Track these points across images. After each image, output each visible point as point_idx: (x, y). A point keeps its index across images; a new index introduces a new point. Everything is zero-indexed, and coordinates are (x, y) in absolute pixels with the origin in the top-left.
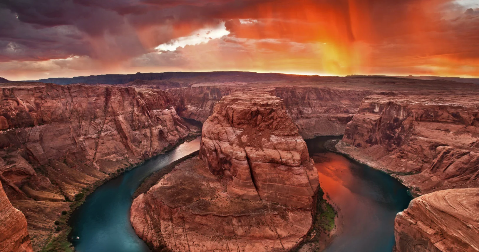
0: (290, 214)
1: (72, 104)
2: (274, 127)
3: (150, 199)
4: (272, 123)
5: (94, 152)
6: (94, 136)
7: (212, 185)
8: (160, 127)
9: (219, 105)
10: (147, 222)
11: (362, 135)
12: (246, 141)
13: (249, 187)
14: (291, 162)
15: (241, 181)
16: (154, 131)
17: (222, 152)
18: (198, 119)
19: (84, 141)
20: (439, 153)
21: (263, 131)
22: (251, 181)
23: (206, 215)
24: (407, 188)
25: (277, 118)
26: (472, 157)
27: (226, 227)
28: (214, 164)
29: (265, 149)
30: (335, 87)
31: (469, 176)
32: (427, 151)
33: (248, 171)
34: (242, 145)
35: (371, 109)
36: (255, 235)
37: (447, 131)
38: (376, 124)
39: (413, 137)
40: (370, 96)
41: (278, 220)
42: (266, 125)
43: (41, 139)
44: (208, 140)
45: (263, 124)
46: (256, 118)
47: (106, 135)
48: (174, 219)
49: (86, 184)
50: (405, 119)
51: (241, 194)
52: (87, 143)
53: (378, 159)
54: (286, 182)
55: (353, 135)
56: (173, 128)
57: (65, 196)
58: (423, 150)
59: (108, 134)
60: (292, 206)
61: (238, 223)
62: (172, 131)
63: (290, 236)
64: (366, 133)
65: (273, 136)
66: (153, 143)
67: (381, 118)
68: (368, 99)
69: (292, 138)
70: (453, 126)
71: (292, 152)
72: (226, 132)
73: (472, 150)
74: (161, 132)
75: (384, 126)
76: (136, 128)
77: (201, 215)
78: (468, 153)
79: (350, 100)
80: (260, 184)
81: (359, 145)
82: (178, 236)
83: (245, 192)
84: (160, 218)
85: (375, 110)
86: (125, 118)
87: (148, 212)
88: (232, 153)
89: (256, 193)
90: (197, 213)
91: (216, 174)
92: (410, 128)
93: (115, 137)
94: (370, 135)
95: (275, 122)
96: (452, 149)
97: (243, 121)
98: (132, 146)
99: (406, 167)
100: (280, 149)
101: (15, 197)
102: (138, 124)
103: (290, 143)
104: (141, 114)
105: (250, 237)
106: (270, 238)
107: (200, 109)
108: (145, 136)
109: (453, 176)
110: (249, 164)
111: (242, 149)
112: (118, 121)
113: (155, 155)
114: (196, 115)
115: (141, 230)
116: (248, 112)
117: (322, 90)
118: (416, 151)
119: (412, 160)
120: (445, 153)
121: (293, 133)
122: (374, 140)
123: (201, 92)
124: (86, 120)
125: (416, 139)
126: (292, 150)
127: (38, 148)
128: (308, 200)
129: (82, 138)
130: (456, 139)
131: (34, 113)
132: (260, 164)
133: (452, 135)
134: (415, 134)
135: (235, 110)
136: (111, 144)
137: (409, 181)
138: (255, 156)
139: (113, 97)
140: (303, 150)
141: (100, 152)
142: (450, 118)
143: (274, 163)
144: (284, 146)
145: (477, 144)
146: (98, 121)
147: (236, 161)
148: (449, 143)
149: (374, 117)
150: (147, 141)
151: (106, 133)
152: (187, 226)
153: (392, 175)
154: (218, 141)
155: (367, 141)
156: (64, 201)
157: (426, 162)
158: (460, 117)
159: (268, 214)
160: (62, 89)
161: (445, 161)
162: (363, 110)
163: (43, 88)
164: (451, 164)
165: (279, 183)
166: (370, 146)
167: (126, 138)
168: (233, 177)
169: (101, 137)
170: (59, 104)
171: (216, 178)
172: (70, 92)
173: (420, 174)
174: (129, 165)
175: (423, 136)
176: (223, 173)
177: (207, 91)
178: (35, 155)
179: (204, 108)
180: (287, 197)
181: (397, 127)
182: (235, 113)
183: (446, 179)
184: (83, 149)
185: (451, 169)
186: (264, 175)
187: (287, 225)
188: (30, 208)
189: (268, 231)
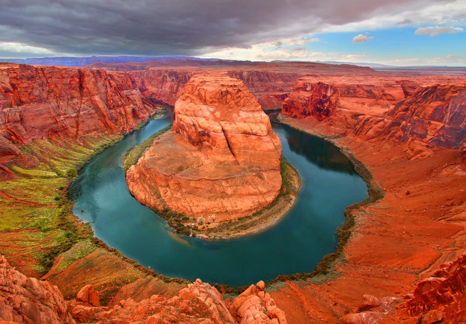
0: (265, 175)
1: (48, 85)
2: (242, 104)
3: (143, 170)
4: (240, 101)
5: (76, 130)
6: (74, 115)
7: (195, 154)
8: (132, 105)
9: (189, 86)
10: (146, 190)
11: (298, 109)
12: (219, 117)
13: (228, 154)
14: (260, 132)
15: (220, 150)
16: (128, 109)
17: (200, 127)
18: (160, 99)
19: (64, 120)
20: (361, 121)
21: (232, 107)
22: (229, 149)
23: (199, 180)
24: (339, 149)
25: (243, 97)
26: (386, 123)
27: (218, 189)
28: (194, 137)
29: (237, 123)
30: (271, 70)
31: (384, 137)
32: (350, 120)
33: (225, 141)
34: (216, 119)
35: (304, 88)
36: (242, 193)
37: (363, 104)
38: (309, 100)
39: (338, 109)
40: (302, 78)
41: (257, 179)
42: (235, 103)
43: (22, 119)
44: (185, 117)
45: (232, 102)
46: (226, 97)
47: (84, 114)
48: (171, 186)
49: (75, 160)
50: (331, 96)
51: (222, 160)
52: (68, 122)
53: (313, 127)
54: (257, 149)
55: (290, 109)
56: (141, 106)
57: (57, 173)
58: (346, 119)
59: (87, 113)
60: (264, 168)
61: (226, 184)
62: (141, 109)
63: (269, 192)
64: (301, 107)
65: (241, 112)
66: (128, 120)
67: (312, 95)
68: (301, 80)
69: (257, 113)
70: (367, 100)
71: (259, 124)
72: (201, 110)
73: (385, 118)
74: (134, 111)
75: (315, 101)
76: (111, 107)
77: (194, 181)
78: (383, 120)
79: (283, 81)
80: (236, 152)
81: (295, 117)
82: (177, 200)
83: (226, 159)
84: (158, 185)
85: (307, 89)
86: (101, 98)
87: (144, 181)
88: (209, 127)
89: (235, 159)
90: (191, 179)
91: (195, 145)
92: (336, 102)
93: (93, 116)
94: (304, 109)
95: (242, 100)
96: (371, 118)
97: (214, 99)
98: (111, 124)
99: (335, 132)
100: (249, 122)
101: (6, 177)
102: (113, 103)
103: (257, 117)
104: (114, 94)
105: (239, 195)
106: (255, 194)
107: (160, 90)
108: (120, 113)
109: (372, 138)
110: (226, 136)
111: (217, 123)
112: (95, 100)
113: (131, 130)
114: (157, 95)
115: (143, 197)
116: (218, 93)
117: (262, 73)
118: (341, 120)
119: (338, 127)
120: (366, 121)
121: (257, 109)
122: (307, 112)
123: (160, 75)
124: (64, 100)
125: (341, 111)
126: (259, 123)
127: (19, 128)
128: (276, 162)
129: (62, 117)
130: (370, 110)
131: (11, 94)
132: (234, 135)
133: (367, 107)
134: (340, 107)
135: (207, 90)
136: (91, 123)
137: (340, 143)
138: (230, 129)
139: (87, 79)
140: (267, 123)
141: (82, 130)
142: (365, 94)
143: (246, 133)
144: (252, 120)
145: (389, 113)
146: (75, 101)
147: (215, 133)
148: (365, 113)
149: (307, 95)
150: (123, 118)
151: (84, 112)
152: (184, 191)
153: (325, 139)
154: (194, 117)
155: (302, 114)
156: (57, 178)
157: (349, 128)
158: (372, 93)
159: (248, 176)
160: (36, 70)
161: (365, 127)
162: (298, 89)
163: (17, 69)
164: (370, 129)
165: (252, 149)
166: (305, 117)
167: (104, 117)
168: (213, 147)
169: (81, 116)
170: (35, 84)
171: (197, 148)
172: (44, 74)
173: (346, 137)
174: (111, 141)
175: (346, 108)
176: (202, 144)
177: (166, 74)
178: (17, 135)
179: (163, 88)
180: (259, 161)
181: (326, 102)
182: (206, 93)
183: (367, 140)
184: (65, 128)
185: (371, 133)
186: (239, 144)
187: (264, 183)
188: (25, 187)
189: (252, 189)
